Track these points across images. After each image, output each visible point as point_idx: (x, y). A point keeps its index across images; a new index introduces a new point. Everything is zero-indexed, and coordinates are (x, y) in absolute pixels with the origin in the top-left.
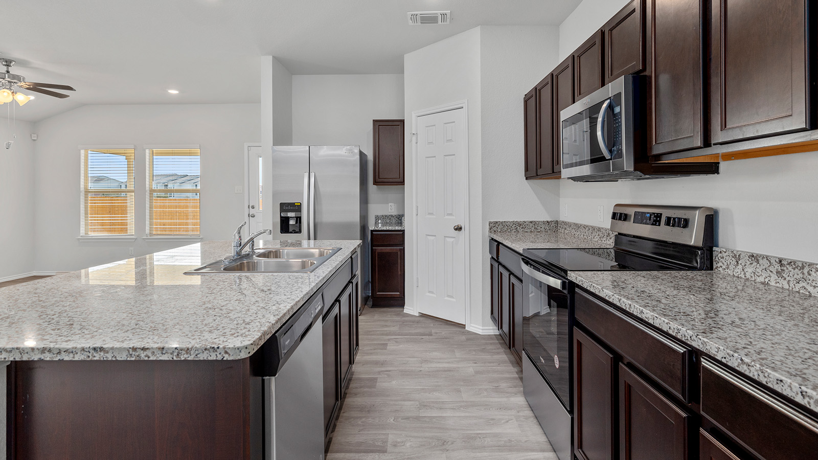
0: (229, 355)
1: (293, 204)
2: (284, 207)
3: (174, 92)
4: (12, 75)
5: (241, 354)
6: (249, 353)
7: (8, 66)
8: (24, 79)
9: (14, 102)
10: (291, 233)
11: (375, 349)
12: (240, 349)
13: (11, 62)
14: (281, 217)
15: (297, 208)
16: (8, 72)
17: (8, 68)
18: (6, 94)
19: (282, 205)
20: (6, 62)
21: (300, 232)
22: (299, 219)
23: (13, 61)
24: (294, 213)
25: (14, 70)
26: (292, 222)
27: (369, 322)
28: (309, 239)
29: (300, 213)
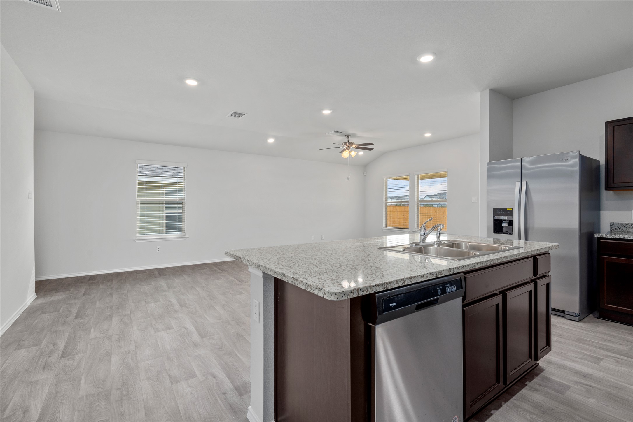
0: (326, 295)
1: (505, 210)
2: (497, 211)
3: (428, 135)
4: (350, 142)
5: (332, 297)
6: (338, 298)
7: (348, 138)
8: (354, 143)
9: (350, 156)
10: (504, 233)
11: (582, 359)
12: (331, 294)
13: (349, 136)
14: (494, 220)
15: (509, 212)
16: (348, 141)
17: (348, 139)
18: (347, 153)
19: (495, 210)
20: (348, 136)
21: (511, 233)
22: (511, 223)
23: (350, 135)
24: (506, 217)
25: (351, 140)
26: (505, 225)
27: (588, 331)
28: (520, 239)
29: (511, 217)
